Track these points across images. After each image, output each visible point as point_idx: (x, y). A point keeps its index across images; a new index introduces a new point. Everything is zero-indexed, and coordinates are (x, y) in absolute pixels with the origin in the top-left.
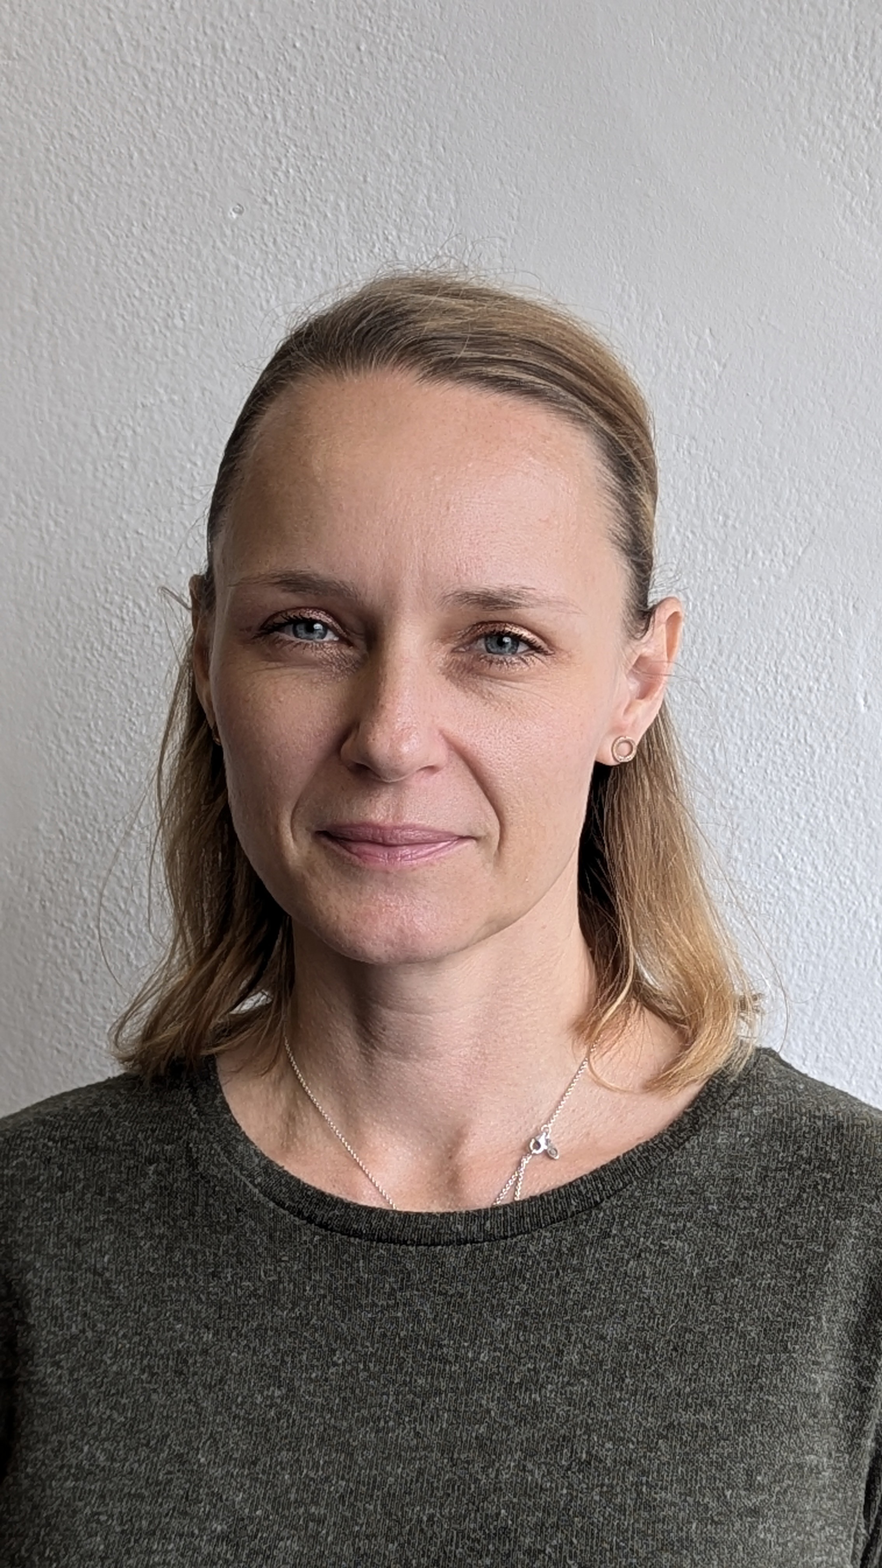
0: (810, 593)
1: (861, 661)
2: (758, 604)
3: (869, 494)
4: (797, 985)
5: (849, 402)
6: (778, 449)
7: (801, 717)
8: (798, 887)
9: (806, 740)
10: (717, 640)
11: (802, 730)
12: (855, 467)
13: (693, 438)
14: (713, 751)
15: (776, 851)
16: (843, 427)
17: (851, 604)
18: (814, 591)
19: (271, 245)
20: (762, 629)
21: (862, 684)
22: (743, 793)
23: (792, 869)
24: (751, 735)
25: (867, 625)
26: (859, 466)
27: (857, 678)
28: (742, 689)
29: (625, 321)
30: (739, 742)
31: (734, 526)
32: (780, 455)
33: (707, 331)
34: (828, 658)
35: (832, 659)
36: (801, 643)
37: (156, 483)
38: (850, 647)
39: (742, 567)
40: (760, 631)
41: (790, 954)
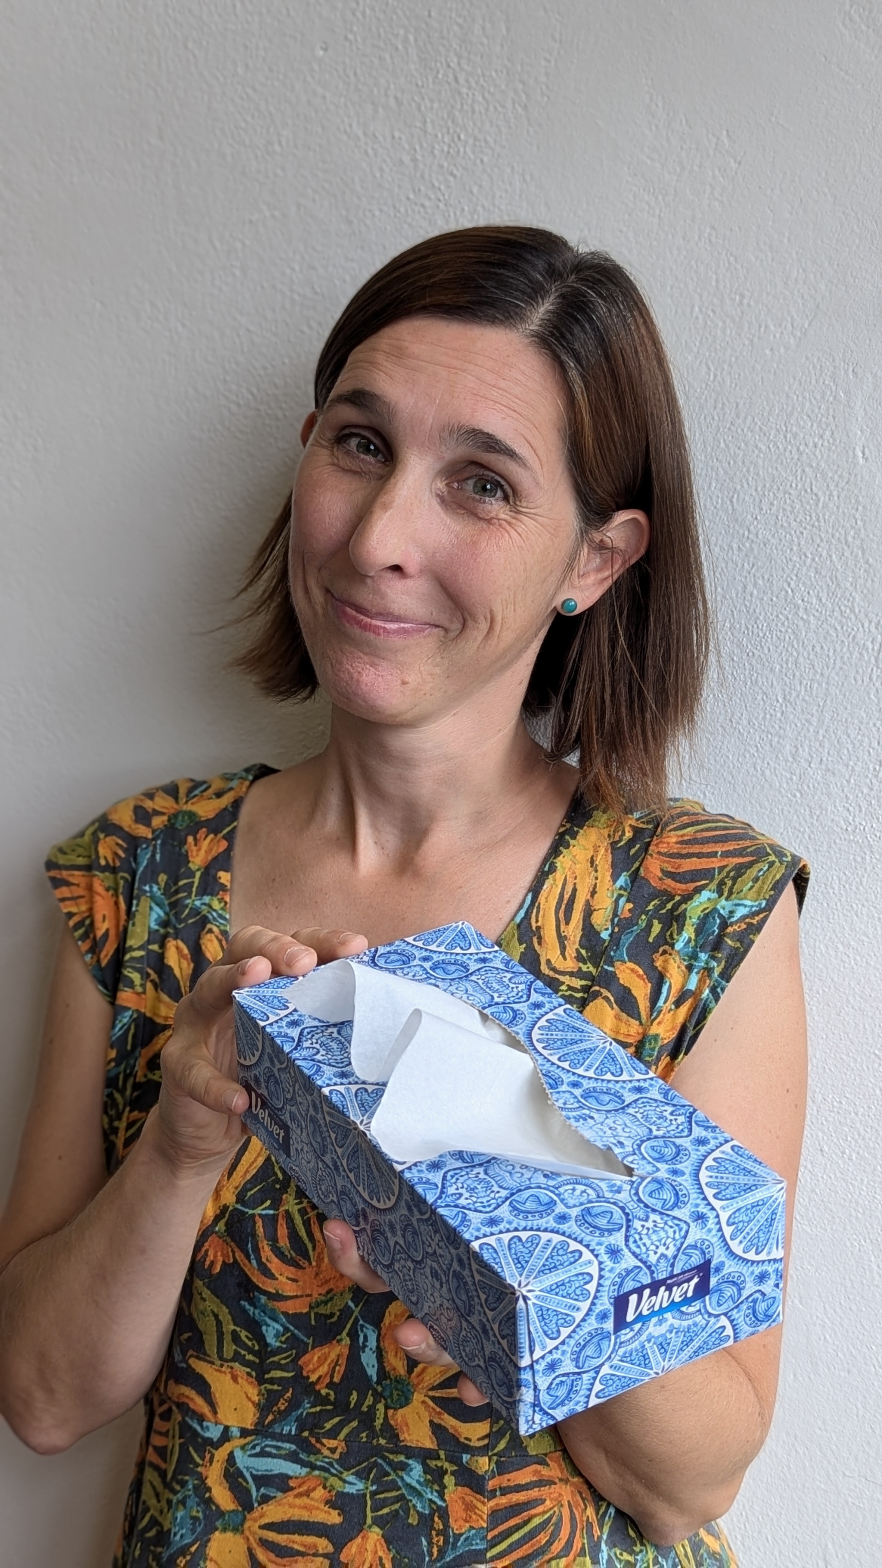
0: (815, 360)
1: (859, 419)
2: (770, 371)
3: (866, 271)
4: (803, 700)
5: (849, 190)
6: (787, 234)
7: (807, 470)
8: (805, 617)
9: (811, 489)
10: (735, 405)
11: (808, 480)
12: (854, 248)
13: (713, 228)
14: (731, 501)
15: (786, 585)
16: (844, 213)
17: (851, 369)
18: (819, 359)
19: (352, 75)
20: (774, 394)
21: (860, 439)
22: (757, 537)
23: (800, 601)
24: (765, 486)
25: (865, 387)
26: (858, 247)
27: (856, 434)
28: (756, 447)
29: (654, 128)
30: (754, 494)
31: (749, 305)
32: (789, 240)
33: (725, 132)
34: (830, 417)
35: (834, 417)
36: (808, 405)
37: (263, 287)
38: (850, 407)
39: (756, 340)
40: (771, 396)
41: (798, 674)
